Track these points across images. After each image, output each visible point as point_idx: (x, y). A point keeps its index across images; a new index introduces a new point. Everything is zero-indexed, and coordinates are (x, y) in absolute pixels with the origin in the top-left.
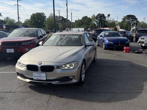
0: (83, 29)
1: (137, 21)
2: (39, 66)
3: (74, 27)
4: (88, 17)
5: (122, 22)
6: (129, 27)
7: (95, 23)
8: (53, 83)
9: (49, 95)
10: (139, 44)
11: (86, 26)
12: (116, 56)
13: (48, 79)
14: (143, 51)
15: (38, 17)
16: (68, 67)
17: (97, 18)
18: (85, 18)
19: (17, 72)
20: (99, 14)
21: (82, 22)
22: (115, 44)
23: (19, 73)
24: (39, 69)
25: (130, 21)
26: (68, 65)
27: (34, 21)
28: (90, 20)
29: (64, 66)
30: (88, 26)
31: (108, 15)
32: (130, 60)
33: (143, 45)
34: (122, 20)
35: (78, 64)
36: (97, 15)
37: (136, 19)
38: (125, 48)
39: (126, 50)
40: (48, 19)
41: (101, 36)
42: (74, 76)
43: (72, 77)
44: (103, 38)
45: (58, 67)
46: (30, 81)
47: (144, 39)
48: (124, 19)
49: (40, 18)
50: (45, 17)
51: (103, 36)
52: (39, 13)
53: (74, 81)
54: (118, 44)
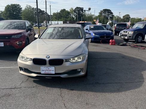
0: (62, 22)
1: (112, 15)
2: (47, 59)
3: (53, 20)
4: (66, 10)
5: (99, 16)
6: (105, 21)
7: (74, 16)
8: (62, 76)
9: (59, 89)
10: (122, 37)
11: (65, 19)
12: (105, 48)
13: (57, 72)
14: (126, 43)
15: (13, 8)
16: (76, 61)
17: (75, 11)
18: (63, 11)
19: (20, 67)
20: (77, 7)
21: (60, 15)
22: (101, 37)
23: (22, 68)
24: (48, 63)
25: (106, 15)
26: (76, 58)
27: (8, 13)
28: (68, 13)
29: (72, 59)
30: (66, 19)
31: (89, 8)
32: (119, 52)
33: (126, 38)
34: (99, 14)
35: (85, 56)
36: (76, 9)
37: (112, 13)
38: (111, 41)
39: (112, 42)
40: (24, 11)
41: (87, 29)
42: (82, 69)
43: (80, 70)
44: (89, 31)
45: (67, 60)
46: (37, 76)
47: (127, 32)
48: (101, 13)
49: (15, 10)
50: (21, 8)
51: (89, 29)
52: (14, 5)
53: (82, 73)
54: (103, 37)
